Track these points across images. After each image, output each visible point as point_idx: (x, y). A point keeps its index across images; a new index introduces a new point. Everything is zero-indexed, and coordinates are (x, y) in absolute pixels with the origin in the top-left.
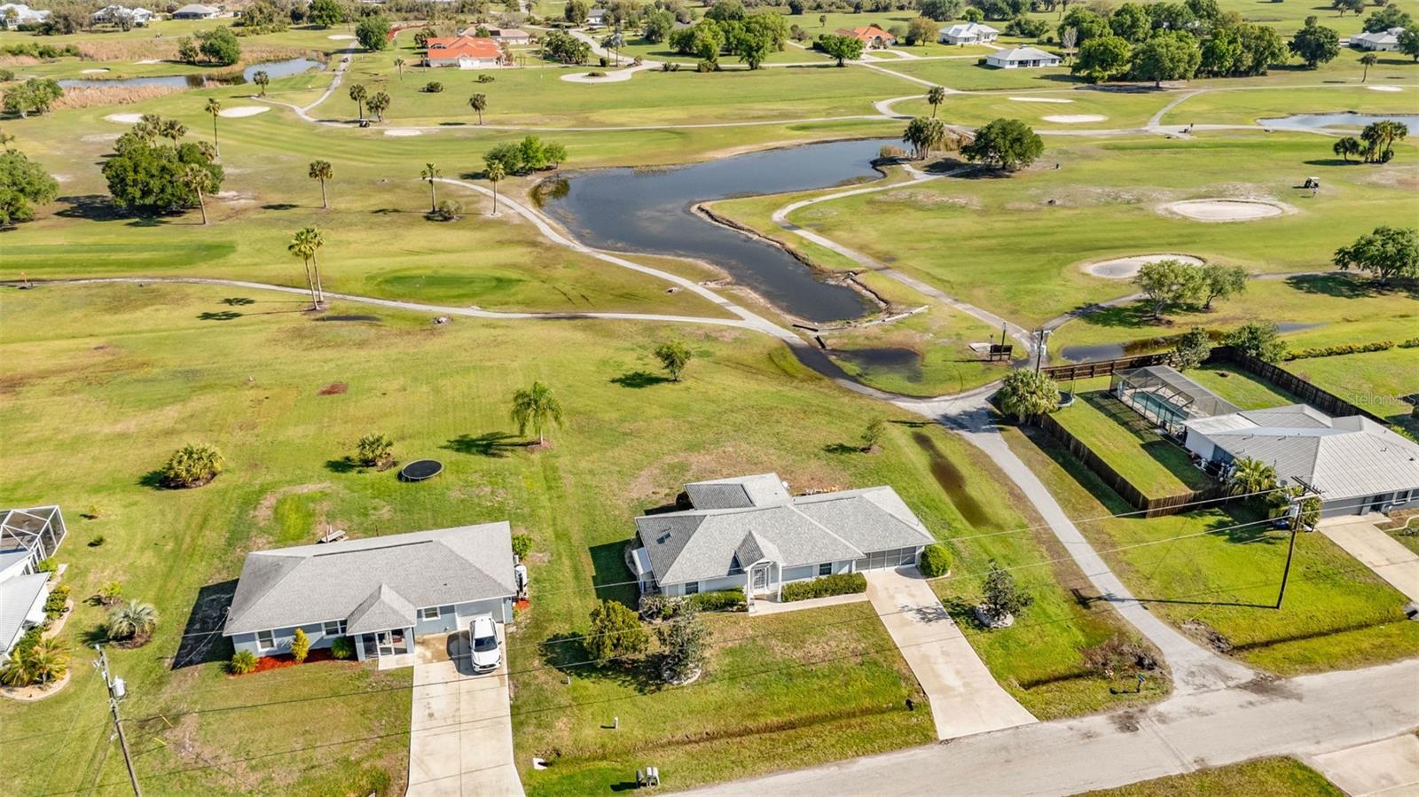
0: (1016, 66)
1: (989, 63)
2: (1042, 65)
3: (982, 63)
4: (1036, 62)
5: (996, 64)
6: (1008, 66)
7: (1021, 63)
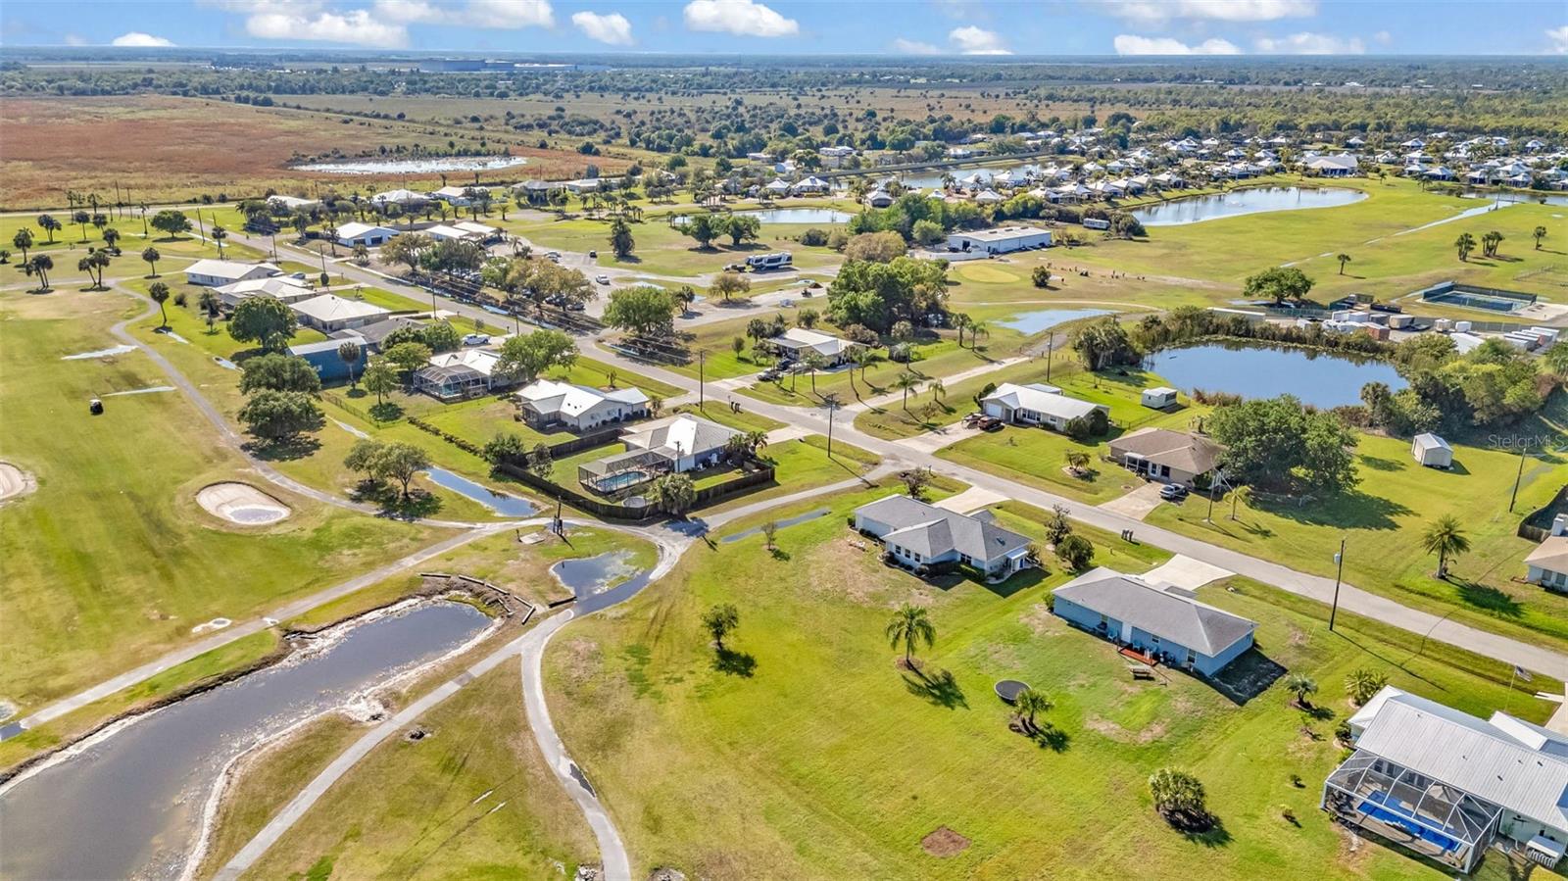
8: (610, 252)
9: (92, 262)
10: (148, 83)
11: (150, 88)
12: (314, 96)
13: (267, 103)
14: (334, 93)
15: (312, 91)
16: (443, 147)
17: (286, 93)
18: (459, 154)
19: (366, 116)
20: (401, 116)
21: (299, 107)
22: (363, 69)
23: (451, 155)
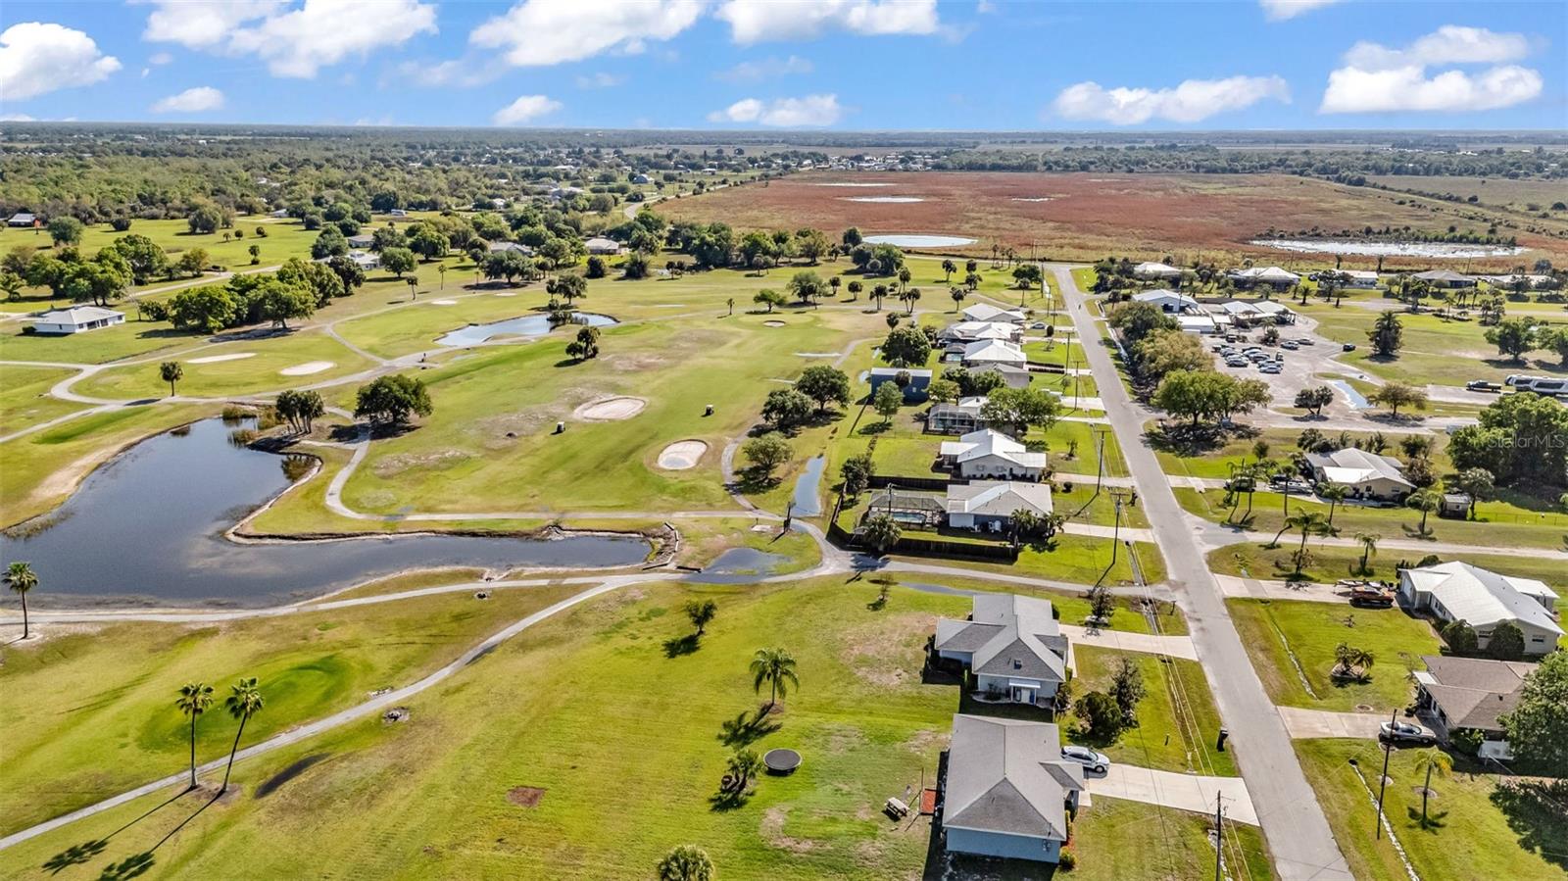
0: (85, 329)
1: (40, 330)
2: (110, 324)
3: (29, 332)
4: (104, 322)
5: (57, 330)
6: (78, 331)
7: (91, 325)
8: (1369, 348)
9: (909, 295)
10: (1281, 162)
11: (1281, 168)
12: (1437, 177)
13: (1360, 182)
14: (1460, 174)
15: (1438, 172)
16: (1443, 231)
17: (1406, 173)
18: (1452, 241)
19: (1440, 198)
20: (1473, 200)
21: (1384, 188)
22: (1539, 150)
23: (1442, 240)
